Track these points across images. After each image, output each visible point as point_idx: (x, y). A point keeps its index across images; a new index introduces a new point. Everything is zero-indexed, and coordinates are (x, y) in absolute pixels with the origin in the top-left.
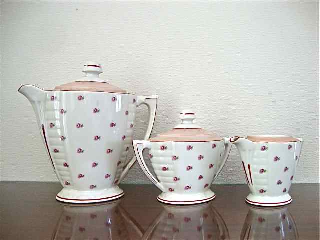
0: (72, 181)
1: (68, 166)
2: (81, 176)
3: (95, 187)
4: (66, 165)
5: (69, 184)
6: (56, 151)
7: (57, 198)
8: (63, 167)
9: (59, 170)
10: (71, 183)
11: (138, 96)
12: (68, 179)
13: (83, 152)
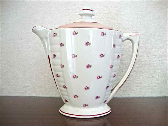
0: (69, 99)
1: (66, 88)
2: (76, 96)
3: (87, 105)
4: (65, 87)
5: (68, 101)
6: (58, 76)
7: (60, 111)
8: (63, 88)
9: (61, 90)
10: (69, 101)
11: (124, 33)
12: (66, 97)
13: (77, 77)
